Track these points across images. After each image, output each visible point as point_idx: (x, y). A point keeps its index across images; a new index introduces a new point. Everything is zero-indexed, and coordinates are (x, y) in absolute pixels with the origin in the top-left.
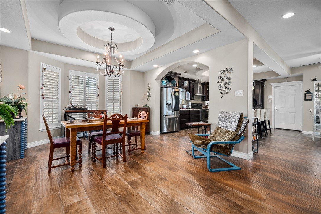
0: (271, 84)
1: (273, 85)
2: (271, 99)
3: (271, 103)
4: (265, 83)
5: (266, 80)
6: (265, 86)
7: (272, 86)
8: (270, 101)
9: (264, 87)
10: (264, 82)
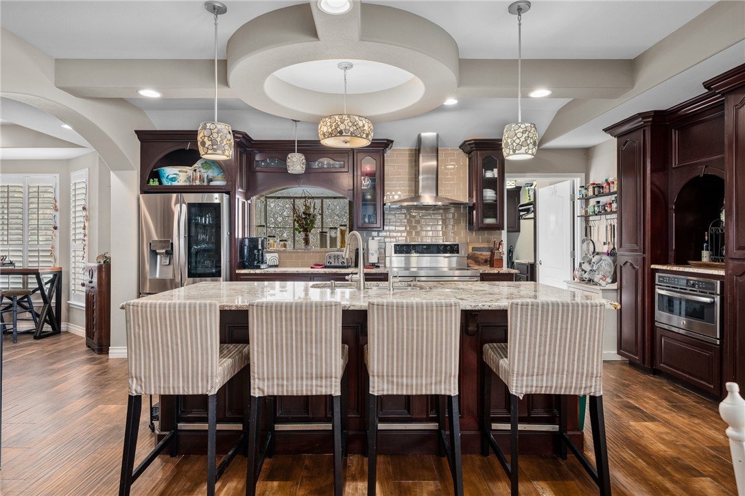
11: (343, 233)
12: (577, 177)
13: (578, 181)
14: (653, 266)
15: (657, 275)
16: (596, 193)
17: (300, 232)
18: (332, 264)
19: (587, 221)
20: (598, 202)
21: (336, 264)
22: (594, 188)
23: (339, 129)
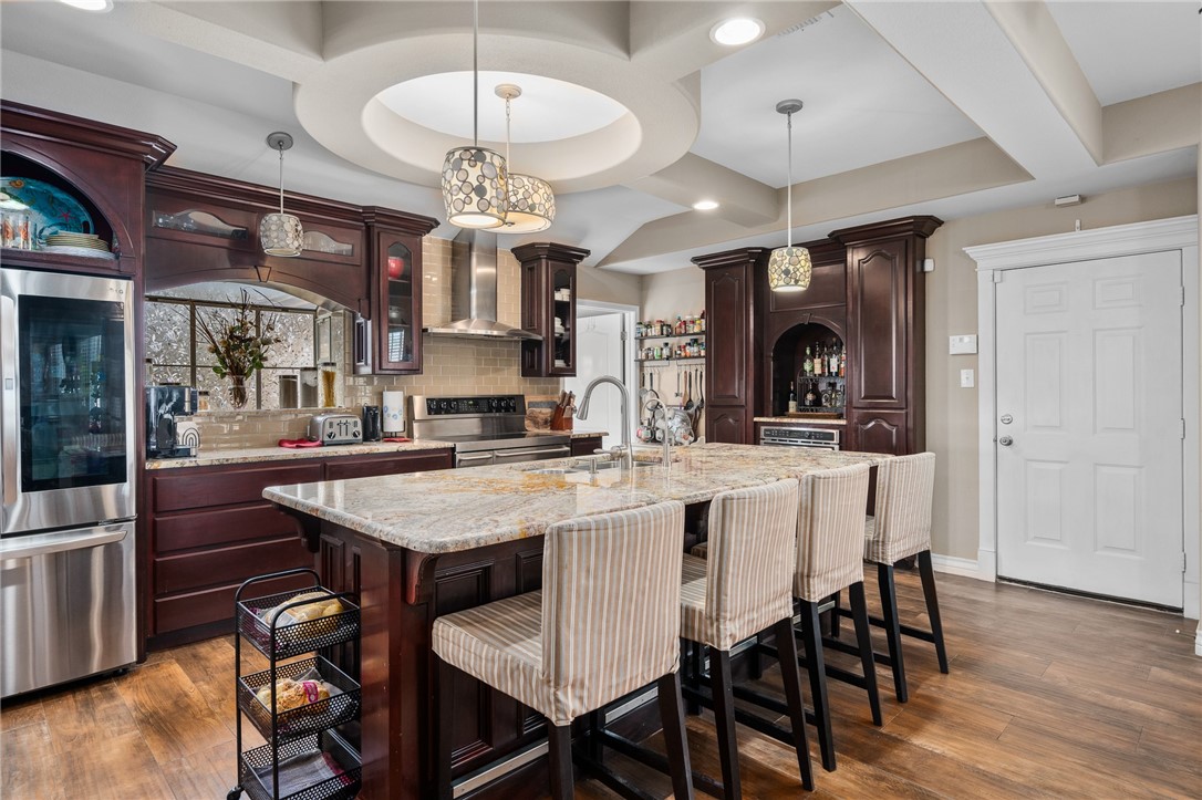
0: (969, 250)
1: (986, 257)
2: (971, 359)
3: (975, 390)
4: (934, 242)
5: (939, 223)
6: (929, 265)
7: (980, 264)
8: (966, 378)
9: (924, 273)
10: (924, 237)
11: (329, 378)
12: (629, 310)
13: (631, 317)
14: (756, 419)
15: (763, 428)
16: (665, 332)
17: (223, 375)
18: (338, 438)
19: (641, 367)
20: (667, 344)
21: (344, 438)
22: (662, 327)
23: (530, 202)
